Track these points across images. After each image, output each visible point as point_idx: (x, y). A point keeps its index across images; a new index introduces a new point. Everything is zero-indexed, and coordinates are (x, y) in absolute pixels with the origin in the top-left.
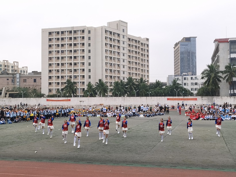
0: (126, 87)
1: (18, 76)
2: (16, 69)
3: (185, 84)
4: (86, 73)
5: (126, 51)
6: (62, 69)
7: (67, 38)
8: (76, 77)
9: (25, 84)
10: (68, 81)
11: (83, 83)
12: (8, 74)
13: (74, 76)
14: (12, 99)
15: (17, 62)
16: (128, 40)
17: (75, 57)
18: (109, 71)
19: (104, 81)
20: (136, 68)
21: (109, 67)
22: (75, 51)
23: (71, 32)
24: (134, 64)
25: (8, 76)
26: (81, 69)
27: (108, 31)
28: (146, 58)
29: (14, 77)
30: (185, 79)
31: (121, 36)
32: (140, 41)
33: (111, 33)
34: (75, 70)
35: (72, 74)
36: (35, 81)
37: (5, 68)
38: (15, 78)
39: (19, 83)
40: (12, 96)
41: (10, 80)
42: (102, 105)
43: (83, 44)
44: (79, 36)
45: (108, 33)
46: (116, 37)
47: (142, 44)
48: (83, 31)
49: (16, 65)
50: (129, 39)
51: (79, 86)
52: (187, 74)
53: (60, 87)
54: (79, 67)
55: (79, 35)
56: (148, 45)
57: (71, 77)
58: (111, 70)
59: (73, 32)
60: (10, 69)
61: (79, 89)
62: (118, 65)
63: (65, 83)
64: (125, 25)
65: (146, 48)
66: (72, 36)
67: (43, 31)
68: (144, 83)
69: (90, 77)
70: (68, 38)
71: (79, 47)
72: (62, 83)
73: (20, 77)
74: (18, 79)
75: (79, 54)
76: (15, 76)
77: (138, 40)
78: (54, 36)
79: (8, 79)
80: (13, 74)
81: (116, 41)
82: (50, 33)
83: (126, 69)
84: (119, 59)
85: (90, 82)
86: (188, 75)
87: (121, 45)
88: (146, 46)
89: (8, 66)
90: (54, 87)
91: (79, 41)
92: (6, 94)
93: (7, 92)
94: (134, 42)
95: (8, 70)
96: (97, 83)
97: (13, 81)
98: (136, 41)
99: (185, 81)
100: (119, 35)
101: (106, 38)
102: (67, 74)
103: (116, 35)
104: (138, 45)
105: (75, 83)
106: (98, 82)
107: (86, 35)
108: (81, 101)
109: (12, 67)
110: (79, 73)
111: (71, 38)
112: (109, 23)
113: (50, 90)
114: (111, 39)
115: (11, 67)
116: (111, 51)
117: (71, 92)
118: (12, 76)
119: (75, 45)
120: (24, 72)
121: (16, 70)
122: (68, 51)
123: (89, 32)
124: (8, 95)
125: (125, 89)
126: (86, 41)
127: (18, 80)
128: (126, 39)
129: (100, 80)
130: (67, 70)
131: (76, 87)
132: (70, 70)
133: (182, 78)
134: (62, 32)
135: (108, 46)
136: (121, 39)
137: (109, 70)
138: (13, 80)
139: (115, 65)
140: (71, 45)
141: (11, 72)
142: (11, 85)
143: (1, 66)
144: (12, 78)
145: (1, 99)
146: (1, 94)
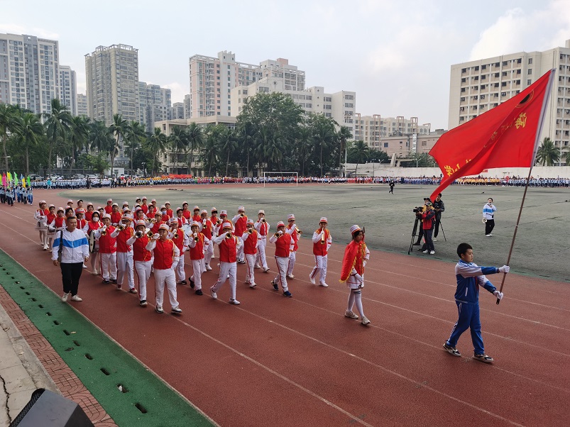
1: (415, 137)
2: (413, 128)
7: (490, 75)
9: (424, 147)
14: (402, 169)
15: (415, 118)
23: (497, 65)
25: (401, 138)
29: (409, 140)
37: (400, 127)
38: (411, 140)
39: (417, 148)
40: (404, 165)
41: (404, 142)
43: (518, 82)
49: (414, 121)
60: (407, 128)
66: (500, 70)
67: (454, 68)
70: (492, 74)
71: (511, 88)
73: (417, 138)
74: (415, 141)
76: (411, 137)
78: (470, 74)
79: (401, 143)
80: (408, 135)
82: (464, 71)
89: (404, 125)
91: (511, 78)
92: (397, 162)
93: (397, 160)
95: (403, 130)
97: (408, 145)
108: (504, 173)
109: (409, 125)
111: (497, 75)
115: (407, 125)
118: (407, 137)
119: (504, 84)
120: (425, 131)
121: (414, 130)
122: (491, 95)
124: (398, 164)
126: (523, 77)
127: (415, 143)
134: (484, 67)
138: (408, 143)
141: (407, 132)
142: (405, 149)
143: (394, 124)
144: (407, 141)
145: (388, 169)
146: (389, 162)
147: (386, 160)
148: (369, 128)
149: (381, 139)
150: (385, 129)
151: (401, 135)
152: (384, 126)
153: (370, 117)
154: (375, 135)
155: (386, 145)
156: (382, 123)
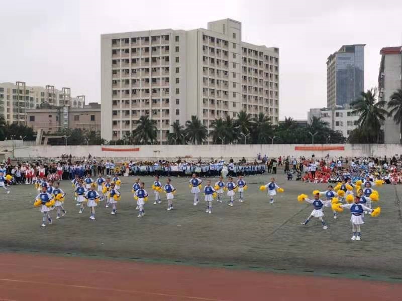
0: (237, 128)
1: (66, 110)
2: (66, 99)
3: (338, 124)
4: (171, 107)
5: (239, 70)
6: (134, 99)
7: (140, 49)
8: (155, 112)
9: (77, 122)
10: (142, 118)
11: (168, 121)
13: (152, 110)
14: (50, 147)
15: (68, 89)
16: (242, 51)
17: (154, 80)
18: (209, 103)
19: (201, 118)
20: (256, 97)
21: (208, 95)
22: (154, 70)
23: (147, 39)
24: (253, 90)
25: (50, 110)
26: (163, 100)
27: (208, 37)
28: (274, 81)
29: (60, 113)
30: (337, 114)
31: (230, 45)
32: (262, 53)
33: (213, 39)
34: (155, 101)
35: (150, 108)
36: (93, 118)
37: (50, 98)
38: (61, 114)
39: (68, 122)
40: (53, 142)
41: (54, 117)
42: (190, 157)
43: (167, 59)
44: (161, 45)
45: (208, 40)
46: (222, 47)
47: (267, 57)
48: (167, 37)
49: (66, 93)
50: (245, 50)
51: (161, 127)
52: (341, 107)
53: (130, 129)
54: (161, 96)
55: (160, 43)
56: (277, 60)
57: (147, 112)
58: (213, 101)
59: (150, 39)
60: (58, 99)
61: (161, 132)
62: (226, 92)
63: (138, 122)
64: (237, 26)
65: (274, 64)
66: (150, 45)
67: (104, 37)
68: (265, 121)
69: (178, 112)
70: (142, 48)
71: (161, 64)
72: (133, 121)
73: (69, 112)
74: (66, 115)
75: (160, 75)
76: (61, 110)
77: (259, 50)
78: (121, 46)
79: (50, 116)
80: (59, 108)
81: (222, 54)
82: (114, 42)
83: (239, 99)
84: (226, 83)
85: (178, 121)
86: (343, 109)
87: (230, 59)
88: (274, 60)
89: (55, 95)
90: (121, 128)
91: (161, 54)
92: (43, 139)
93: (45, 136)
94: (253, 53)
95: (55, 101)
96: (189, 122)
97: (59, 119)
98: (256, 52)
99: (337, 119)
100: (226, 43)
101: (204, 48)
102: (141, 107)
103: (222, 44)
104: (259, 59)
105: (155, 122)
106: (191, 121)
107: (171, 43)
108: (155, 152)
109: (61, 96)
110: (161, 106)
111: (147, 50)
112: (211, 24)
113: (115, 134)
114: (213, 50)
115: (58, 96)
116: (213, 69)
117: (147, 137)
118: (56, 110)
119: (154, 60)
120: (80, 103)
121: (66, 102)
122: (143, 69)
123: (177, 38)
124: (46, 141)
125: (233, 131)
126: (171, 54)
127: (66, 117)
128: (238, 50)
129: (194, 118)
130: (141, 101)
131: (156, 128)
132: (146, 100)
133: (333, 113)
134: (134, 40)
135: (208, 61)
136: (230, 49)
137: (208, 100)
138: (59, 117)
139: (220, 92)
140: (147, 60)
141: (58, 105)
142: (55, 124)
143: (43, 94)
144: (57, 115)
145: (32, 147)
146: (34, 139)
147: (28, 135)
148: (11, 97)
149: (26, 111)
150: (32, 99)
151: (50, 107)
152: (31, 95)
153: (11, 84)
154: (19, 107)
155: (32, 119)
156: (27, 92)
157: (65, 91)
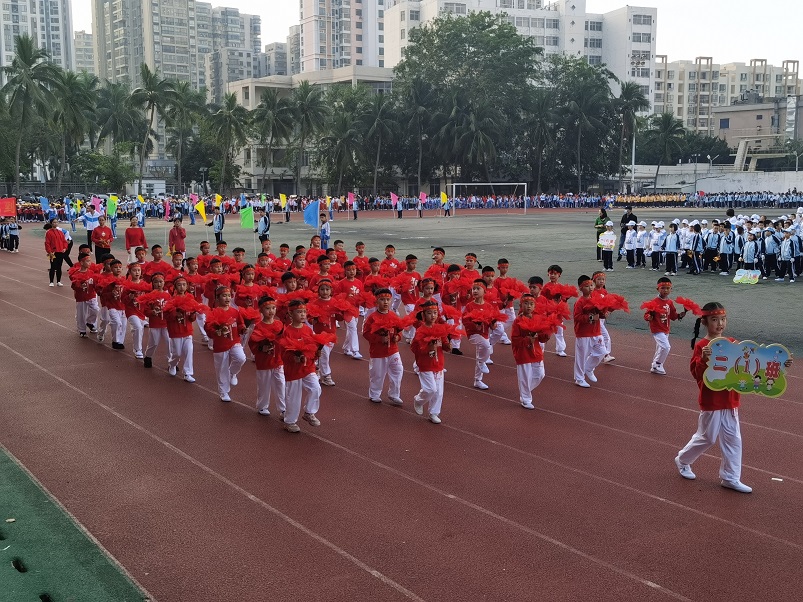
1: (791, 104)
2: (789, 84)
12: (760, 100)
14: (761, 174)
15: (794, 62)
25: (760, 106)
29: (778, 110)
37: (757, 83)
38: (782, 112)
39: (795, 128)
40: (765, 166)
41: (767, 117)
49: (791, 70)
60: (773, 84)
73: (798, 107)
74: (791, 113)
76: (782, 105)
79: (760, 117)
80: (776, 101)
89: (766, 77)
92: (748, 160)
93: (750, 155)
95: (765, 89)
97: (777, 122)
109: (779, 78)
115: (773, 79)
118: (772, 105)
121: (789, 88)
124: (753, 164)
127: (792, 117)
138: (776, 117)
141: (773, 94)
142: (768, 132)
143: (743, 77)
144: (773, 113)
145: (729, 176)
146: (732, 160)
147: (723, 156)
148: (686, 87)
149: (714, 110)
150: (722, 88)
152: (721, 81)
153: (688, 63)
154: (699, 103)
155: (725, 124)
156: (715, 74)
157: (787, 69)
